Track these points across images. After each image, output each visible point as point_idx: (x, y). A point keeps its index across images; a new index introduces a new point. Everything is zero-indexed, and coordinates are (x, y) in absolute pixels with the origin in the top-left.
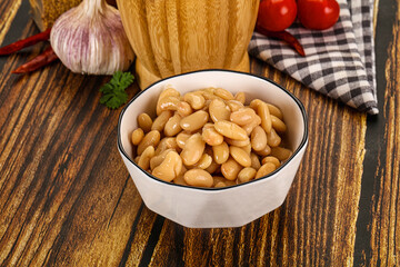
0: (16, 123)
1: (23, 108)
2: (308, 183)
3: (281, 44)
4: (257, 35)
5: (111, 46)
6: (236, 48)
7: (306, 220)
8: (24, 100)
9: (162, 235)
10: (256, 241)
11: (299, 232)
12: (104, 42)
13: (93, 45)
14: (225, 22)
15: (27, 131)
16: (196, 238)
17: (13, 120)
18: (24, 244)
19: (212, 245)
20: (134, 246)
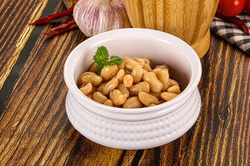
0: (48, 72)
1: (54, 61)
3: (233, 26)
4: (216, 18)
5: (114, 21)
6: (202, 26)
7: (246, 146)
8: (54, 56)
10: (210, 158)
11: (240, 154)
12: (109, 18)
13: (101, 19)
14: (195, 8)
15: (56, 78)
16: (169, 154)
17: (46, 69)
18: (50, 152)
19: (179, 160)
20: (125, 158)
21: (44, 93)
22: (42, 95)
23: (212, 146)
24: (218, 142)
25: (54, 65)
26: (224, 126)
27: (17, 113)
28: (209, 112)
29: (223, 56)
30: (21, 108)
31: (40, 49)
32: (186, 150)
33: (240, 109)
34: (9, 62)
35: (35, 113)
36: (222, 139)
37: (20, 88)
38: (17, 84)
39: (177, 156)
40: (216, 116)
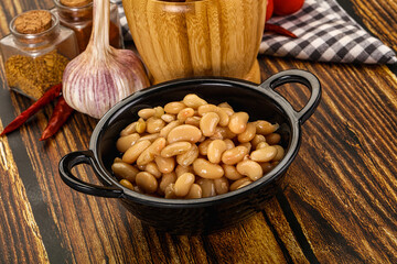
5: (134, 80)
9: (299, 220)
10: (384, 193)
12: (127, 78)
13: (119, 84)
16: (331, 210)
19: (350, 210)
20: (283, 238)
21: (101, 210)
22: (102, 214)
23: (373, 178)
24: (374, 170)
26: (365, 151)
27: (91, 250)
28: (331, 141)
30: (90, 241)
31: (41, 159)
32: (347, 196)
33: (364, 125)
34: (15, 193)
35: (115, 239)
36: (375, 164)
37: (63, 216)
38: (54, 215)
39: (343, 208)
40: (344, 143)
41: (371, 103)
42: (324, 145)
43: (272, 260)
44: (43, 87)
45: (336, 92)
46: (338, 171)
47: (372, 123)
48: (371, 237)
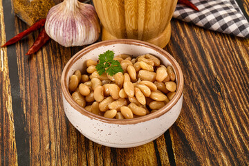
0: (46, 88)
1: (44, 76)
2: (239, 87)
5: (89, 27)
8: (41, 69)
9: (172, 138)
10: (227, 129)
12: (86, 25)
13: (79, 28)
15: (55, 92)
16: (193, 135)
17: (43, 86)
19: (204, 137)
20: (159, 149)
21: (54, 109)
22: (54, 112)
23: (223, 118)
24: (225, 112)
25: (47, 80)
26: (223, 98)
27: (42, 136)
29: (186, 35)
30: (43, 130)
31: (25, 68)
32: (205, 127)
33: (227, 80)
34: (4, 88)
35: (58, 131)
36: (227, 108)
37: (30, 110)
38: (25, 108)
39: (200, 135)
40: (211, 90)
41: (235, 65)
42: (199, 89)
43: (149, 163)
44: (35, 19)
45: (215, 53)
46: (203, 109)
47: (232, 79)
48: (212, 157)
